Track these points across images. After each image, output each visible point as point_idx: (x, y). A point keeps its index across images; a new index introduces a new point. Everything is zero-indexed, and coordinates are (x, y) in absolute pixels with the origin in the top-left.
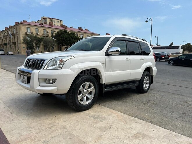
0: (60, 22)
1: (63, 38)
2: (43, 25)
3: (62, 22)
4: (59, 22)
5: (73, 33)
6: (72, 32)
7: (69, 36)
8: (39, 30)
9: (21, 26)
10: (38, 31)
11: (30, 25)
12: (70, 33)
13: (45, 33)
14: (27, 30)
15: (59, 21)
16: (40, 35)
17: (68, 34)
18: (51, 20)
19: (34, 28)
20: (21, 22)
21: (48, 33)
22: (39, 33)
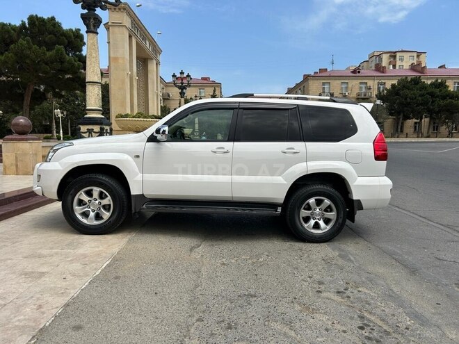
0: (418, 56)
1: (406, 99)
2: (359, 72)
3: (422, 56)
4: (415, 57)
5: (440, 81)
6: (437, 80)
7: (423, 91)
8: (350, 86)
9: (311, 82)
10: (347, 88)
11: (329, 76)
12: (429, 82)
13: (364, 90)
14: (324, 88)
15: (415, 54)
16: (351, 96)
17: (424, 87)
18: (393, 55)
19: (339, 82)
20: (315, 73)
21: (370, 89)
22: (349, 92)
